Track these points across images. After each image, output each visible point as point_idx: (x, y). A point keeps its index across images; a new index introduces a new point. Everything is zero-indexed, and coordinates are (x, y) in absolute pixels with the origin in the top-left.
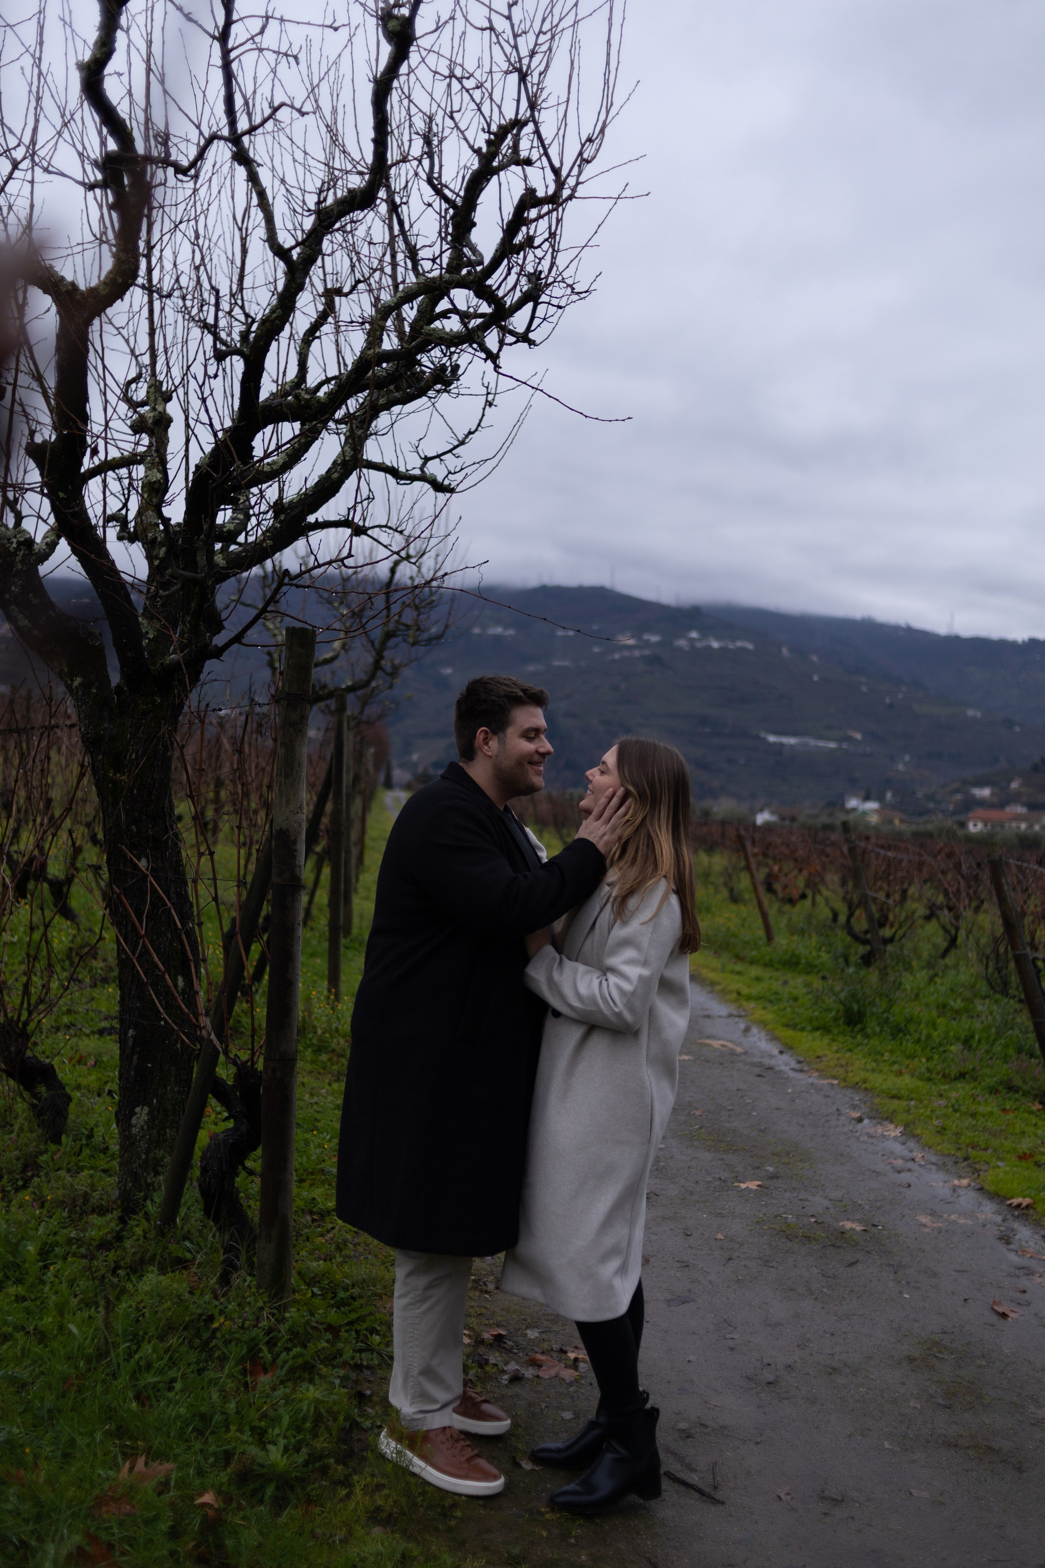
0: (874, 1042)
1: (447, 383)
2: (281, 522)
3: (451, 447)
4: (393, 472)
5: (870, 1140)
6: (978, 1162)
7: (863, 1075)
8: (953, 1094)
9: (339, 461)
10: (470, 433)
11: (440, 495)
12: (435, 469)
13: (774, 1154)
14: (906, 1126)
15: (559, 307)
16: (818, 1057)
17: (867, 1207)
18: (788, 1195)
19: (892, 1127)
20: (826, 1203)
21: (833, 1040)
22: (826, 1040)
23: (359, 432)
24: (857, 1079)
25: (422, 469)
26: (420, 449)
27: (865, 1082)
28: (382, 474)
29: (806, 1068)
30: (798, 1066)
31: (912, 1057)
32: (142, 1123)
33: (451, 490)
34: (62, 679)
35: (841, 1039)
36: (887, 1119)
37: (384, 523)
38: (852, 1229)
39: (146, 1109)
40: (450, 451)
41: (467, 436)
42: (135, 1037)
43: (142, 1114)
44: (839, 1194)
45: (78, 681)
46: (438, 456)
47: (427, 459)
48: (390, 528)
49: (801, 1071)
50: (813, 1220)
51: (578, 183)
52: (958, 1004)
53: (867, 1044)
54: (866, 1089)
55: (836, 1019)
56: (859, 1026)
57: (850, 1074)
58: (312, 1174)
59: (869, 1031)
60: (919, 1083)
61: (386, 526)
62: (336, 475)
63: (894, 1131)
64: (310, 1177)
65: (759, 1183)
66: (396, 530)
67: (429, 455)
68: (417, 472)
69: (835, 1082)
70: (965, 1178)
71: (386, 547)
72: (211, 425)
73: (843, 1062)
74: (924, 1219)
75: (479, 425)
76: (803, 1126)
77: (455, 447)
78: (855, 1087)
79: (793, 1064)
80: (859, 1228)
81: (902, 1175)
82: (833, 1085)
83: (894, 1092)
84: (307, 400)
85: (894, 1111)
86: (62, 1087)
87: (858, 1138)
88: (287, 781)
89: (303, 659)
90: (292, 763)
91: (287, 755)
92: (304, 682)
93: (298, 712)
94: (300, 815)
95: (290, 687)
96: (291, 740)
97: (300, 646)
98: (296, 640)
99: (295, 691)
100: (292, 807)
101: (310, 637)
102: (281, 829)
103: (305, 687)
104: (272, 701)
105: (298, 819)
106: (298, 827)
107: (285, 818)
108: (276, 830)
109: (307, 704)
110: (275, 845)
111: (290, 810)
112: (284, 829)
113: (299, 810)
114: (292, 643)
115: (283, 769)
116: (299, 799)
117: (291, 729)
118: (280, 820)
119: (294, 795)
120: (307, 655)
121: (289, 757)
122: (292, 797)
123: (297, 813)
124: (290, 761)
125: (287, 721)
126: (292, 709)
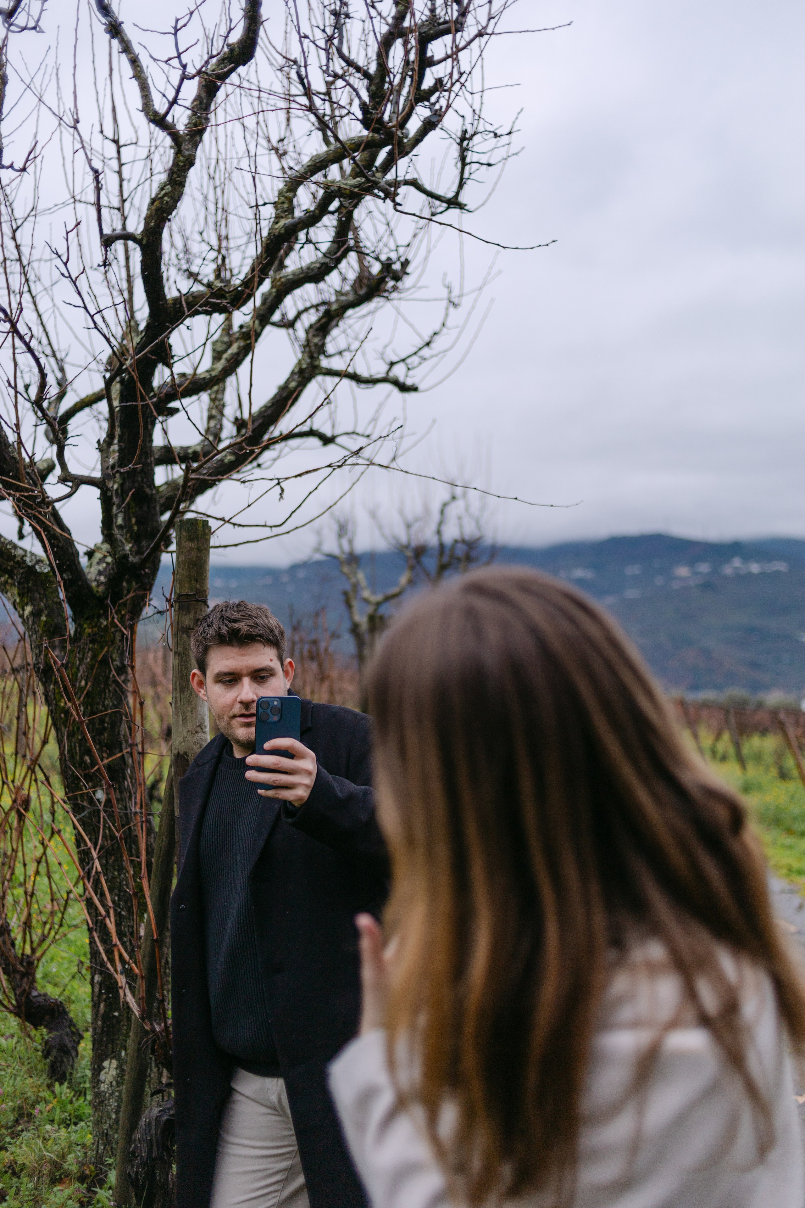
3: (414, 350)
4: (355, 378)
9: (297, 370)
10: (435, 334)
11: (403, 395)
12: (399, 372)
23: (316, 340)
25: (387, 373)
26: (385, 355)
28: (345, 381)
32: (111, 1079)
33: (415, 390)
34: (16, 609)
37: (350, 430)
39: (114, 1063)
40: (415, 353)
41: (432, 337)
42: (101, 984)
43: (110, 1068)
45: (28, 609)
46: (403, 360)
47: (392, 364)
48: (358, 434)
51: (489, 20)
61: (353, 433)
62: (293, 384)
66: (363, 436)
67: (395, 359)
68: (382, 376)
72: (85, 308)
75: (444, 325)
77: (420, 349)
84: (221, 289)
86: (72, 1024)
88: (183, 696)
89: (194, 554)
90: (186, 675)
91: (182, 666)
92: (196, 581)
93: (192, 615)
94: (200, 734)
95: (181, 588)
96: (185, 649)
97: (191, 539)
98: (184, 534)
99: (186, 591)
100: (189, 726)
101: (200, 529)
102: (178, 753)
103: (198, 586)
104: (168, 608)
105: (198, 740)
106: (198, 749)
107: (182, 740)
108: (175, 755)
109: (203, 605)
110: (175, 772)
111: (187, 730)
112: (182, 753)
113: (199, 729)
114: (180, 538)
115: (178, 683)
116: (199, 716)
117: (184, 636)
118: (177, 743)
119: (192, 712)
120: (198, 549)
121: (183, 668)
122: (189, 714)
123: (197, 732)
124: (184, 673)
125: (180, 627)
126: (184, 613)
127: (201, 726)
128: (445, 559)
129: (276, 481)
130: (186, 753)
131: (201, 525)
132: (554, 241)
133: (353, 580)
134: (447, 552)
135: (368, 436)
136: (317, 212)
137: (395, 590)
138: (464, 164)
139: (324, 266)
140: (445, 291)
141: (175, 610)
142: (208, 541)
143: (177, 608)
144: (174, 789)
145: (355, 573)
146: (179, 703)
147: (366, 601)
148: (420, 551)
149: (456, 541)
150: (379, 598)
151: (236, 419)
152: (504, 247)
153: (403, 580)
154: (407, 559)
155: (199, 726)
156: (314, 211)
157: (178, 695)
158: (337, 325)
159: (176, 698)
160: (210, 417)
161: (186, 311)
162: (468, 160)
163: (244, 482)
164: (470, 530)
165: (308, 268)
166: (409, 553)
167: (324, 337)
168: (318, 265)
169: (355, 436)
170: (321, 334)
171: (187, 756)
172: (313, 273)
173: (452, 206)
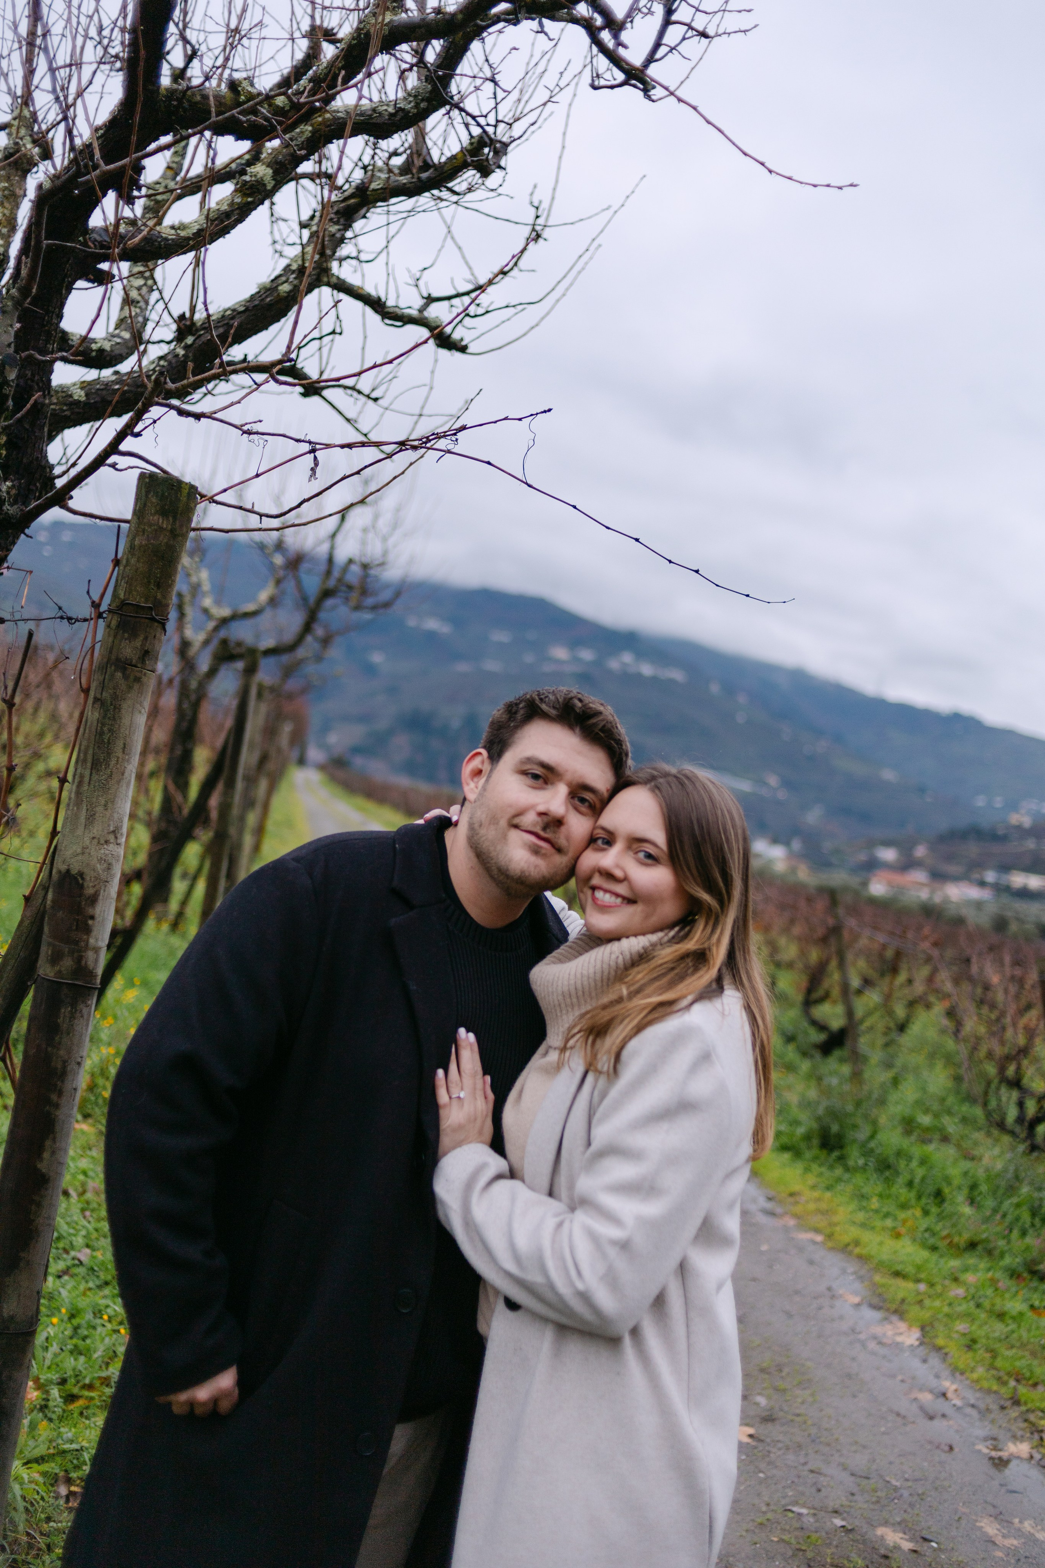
0: (859, 1179)
1: (485, 171)
2: (186, 347)
3: (471, 286)
4: (376, 305)
5: (882, 1351)
6: (1033, 1411)
7: (854, 1232)
8: (970, 1278)
9: (294, 267)
10: (501, 271)
11: (443, 353)
13: (763, 1370)
14: (922, 1328)
15: (704, 35)
16: (792, 1195)
17: (906, 1493)
18: (791, 1457)
19: (902, 1326)
20: (849, 1481)
21: (807, 1170)
22: (799, 1167)
23: (333, 229)
24: (846, 1239)
25: (421, 311)
26: (421, 283)
27: (857, 1243)
28: (359, 304)
29: (779, 1210)
30: (769, 1206)
31: (904, 1206)
33: (463, 349)
35: (815, 1167)
36: (895, 1312)
38: (897, 1548)
40: (467, 293)
41: (493, 277)
44: (859, 1461)
46: (448, 298)
47: (430, 300)
48: (359, 392)
49: (771, 1214)
50: (838, 1522)
52: (925, 1120)
53: (848, 1181)
54: (860, 1257)
55: (807, 1137)
56: (836, 1154)
57: (838, 1229)
58: (90, 1387)
59: (851, 1163)
60: (925, 1254)
62: (285, 288)
63: (911, 1337)
64: (86, 1393)
65: (751, 1431)
66: (368, 396)
67: (435, 294)
68: (414, 313)
69: (819, 1238)
70: (1022, 1439)
71: (348, 420)
73: (823, 1206)
74: (991, 1529)
75: (515, 263)
76: (789, 1315)
77: (476, 289)
78: (845, 1249)
79: (762, 1203)
80: (907, 1545)
81: (936, 1422)
82: (814, 1243)
83: (899, 1267)
85: (903, 1301)
87: (863, 1344)
88: (95, 777)
89: (163, 539)
90: (109, 743)
91: (103, 725)
92: (158, 586)
93: (138, 643)
94: (111, 847)
95: (129, 591)
96: (115, 697)
97: (163, 512)
98: (154, 500)
99: (136, 599)
100: (97, 830)
101: (184, 499)
102: (68, 871)
103: (159, 596)
104: (93, 616)
105: (106, 855)
106: (104, 871)
107: (79, 850)
108: (60, 872)
109: (159, 630)
110: (53, 901)
111: (92, 835)
112: (74, 872)
113: (111, 838)
114: (145, 505)
115: (90, 752)
116: (116, 815)
117: (119, 675)
118: (68, 853)
119: (105, 806)
120: (172, 531)
121: (105, 729)
122: (100, 809)
123: (107, 842)
124: (106, 738)
125: (113, 657)
126: (126, 635)
127: (115, 833)
128: (331, 583)
129: (306, 447)
130: (81, 874)
131: (185, 492)
132: (851, 185)
133: (194, 579)
134: (336, 573)
135: (376, 400)
136: (460, 16)
137: (251, 607)
138: (667, 22)
139: (401, 114)
140: (532, 212)
141: (108, 626)
142: (190, 520)
143: (114, 623)
144: (46, 929)
145: (198, 570)
146: (85, 787)
147: (206, 611)
148: (296, 562)
149: (350, 561)
150: (226, 612)
151: (182, 317)
152: (770, 171)
153: (264, 596)
154: (272, 566)
155: (114, 832)
156: (453, 15)
157: (87, 773)
158: (364, 217)
159: (82, 776)
160: (128, 301)
161: (214, 114)
162: (674, 17)
163: (249, 433)
164: (374, 550)
165: (374, 110)
166: (278, 560)
167: (348, 226)
168: (391, 110)
169: (355, 394)
170: (342, 221)
171: (83, 879)
172: (379, 121)
173: (633, 82)
